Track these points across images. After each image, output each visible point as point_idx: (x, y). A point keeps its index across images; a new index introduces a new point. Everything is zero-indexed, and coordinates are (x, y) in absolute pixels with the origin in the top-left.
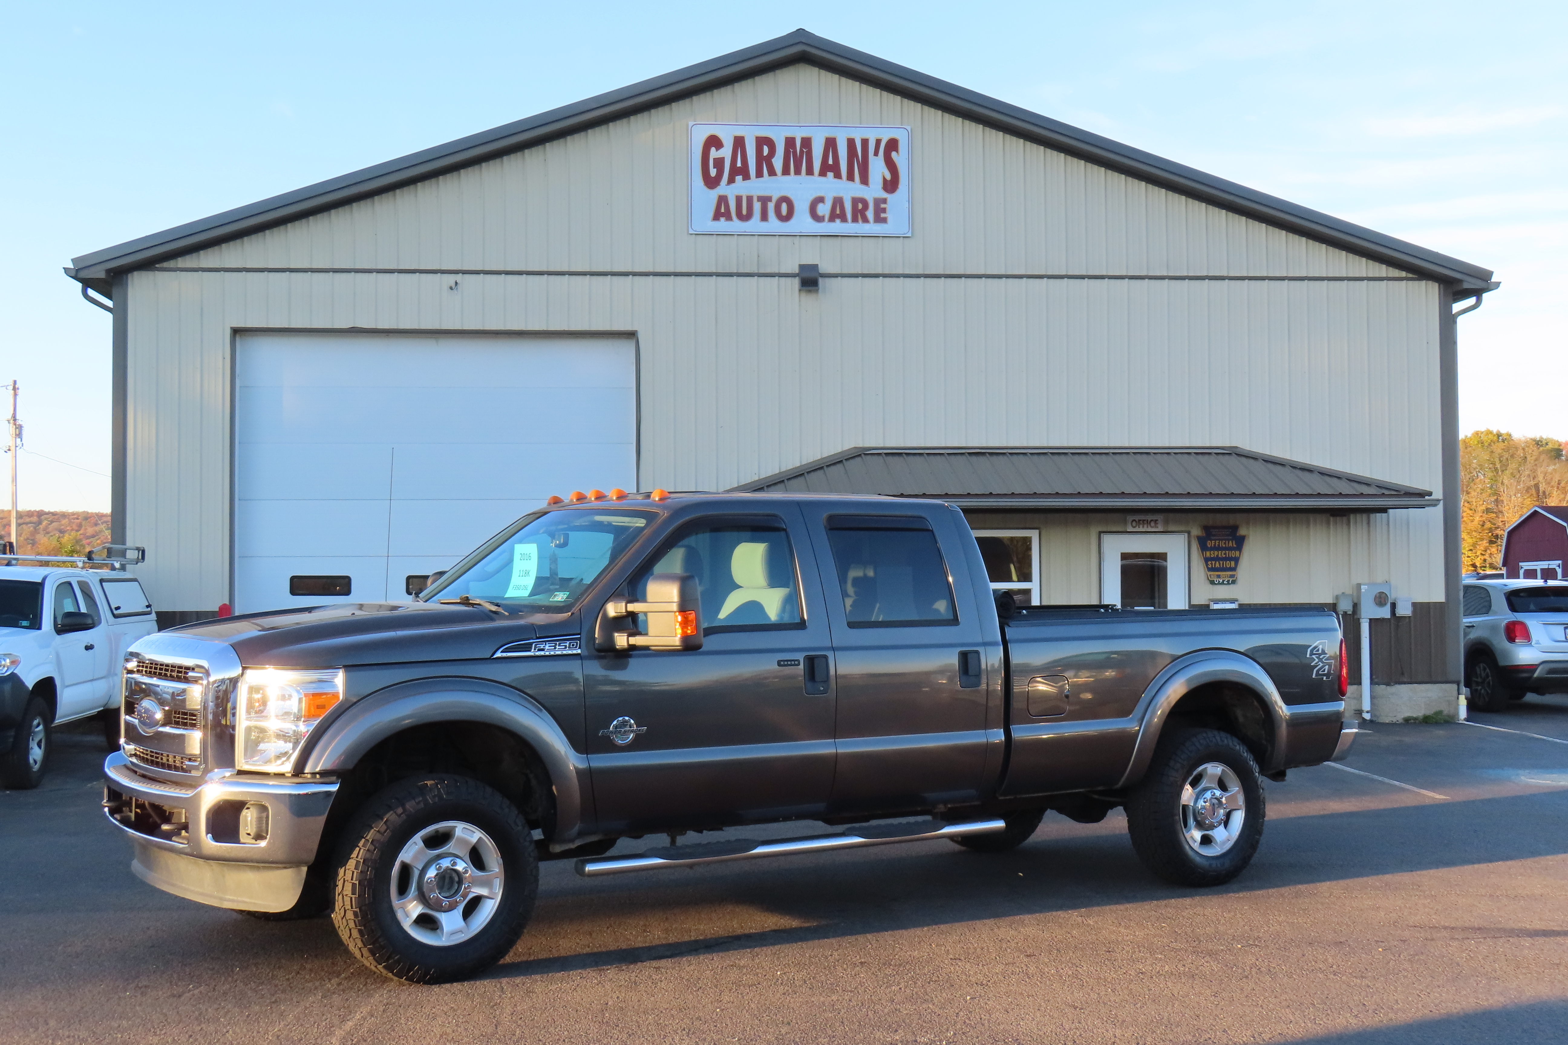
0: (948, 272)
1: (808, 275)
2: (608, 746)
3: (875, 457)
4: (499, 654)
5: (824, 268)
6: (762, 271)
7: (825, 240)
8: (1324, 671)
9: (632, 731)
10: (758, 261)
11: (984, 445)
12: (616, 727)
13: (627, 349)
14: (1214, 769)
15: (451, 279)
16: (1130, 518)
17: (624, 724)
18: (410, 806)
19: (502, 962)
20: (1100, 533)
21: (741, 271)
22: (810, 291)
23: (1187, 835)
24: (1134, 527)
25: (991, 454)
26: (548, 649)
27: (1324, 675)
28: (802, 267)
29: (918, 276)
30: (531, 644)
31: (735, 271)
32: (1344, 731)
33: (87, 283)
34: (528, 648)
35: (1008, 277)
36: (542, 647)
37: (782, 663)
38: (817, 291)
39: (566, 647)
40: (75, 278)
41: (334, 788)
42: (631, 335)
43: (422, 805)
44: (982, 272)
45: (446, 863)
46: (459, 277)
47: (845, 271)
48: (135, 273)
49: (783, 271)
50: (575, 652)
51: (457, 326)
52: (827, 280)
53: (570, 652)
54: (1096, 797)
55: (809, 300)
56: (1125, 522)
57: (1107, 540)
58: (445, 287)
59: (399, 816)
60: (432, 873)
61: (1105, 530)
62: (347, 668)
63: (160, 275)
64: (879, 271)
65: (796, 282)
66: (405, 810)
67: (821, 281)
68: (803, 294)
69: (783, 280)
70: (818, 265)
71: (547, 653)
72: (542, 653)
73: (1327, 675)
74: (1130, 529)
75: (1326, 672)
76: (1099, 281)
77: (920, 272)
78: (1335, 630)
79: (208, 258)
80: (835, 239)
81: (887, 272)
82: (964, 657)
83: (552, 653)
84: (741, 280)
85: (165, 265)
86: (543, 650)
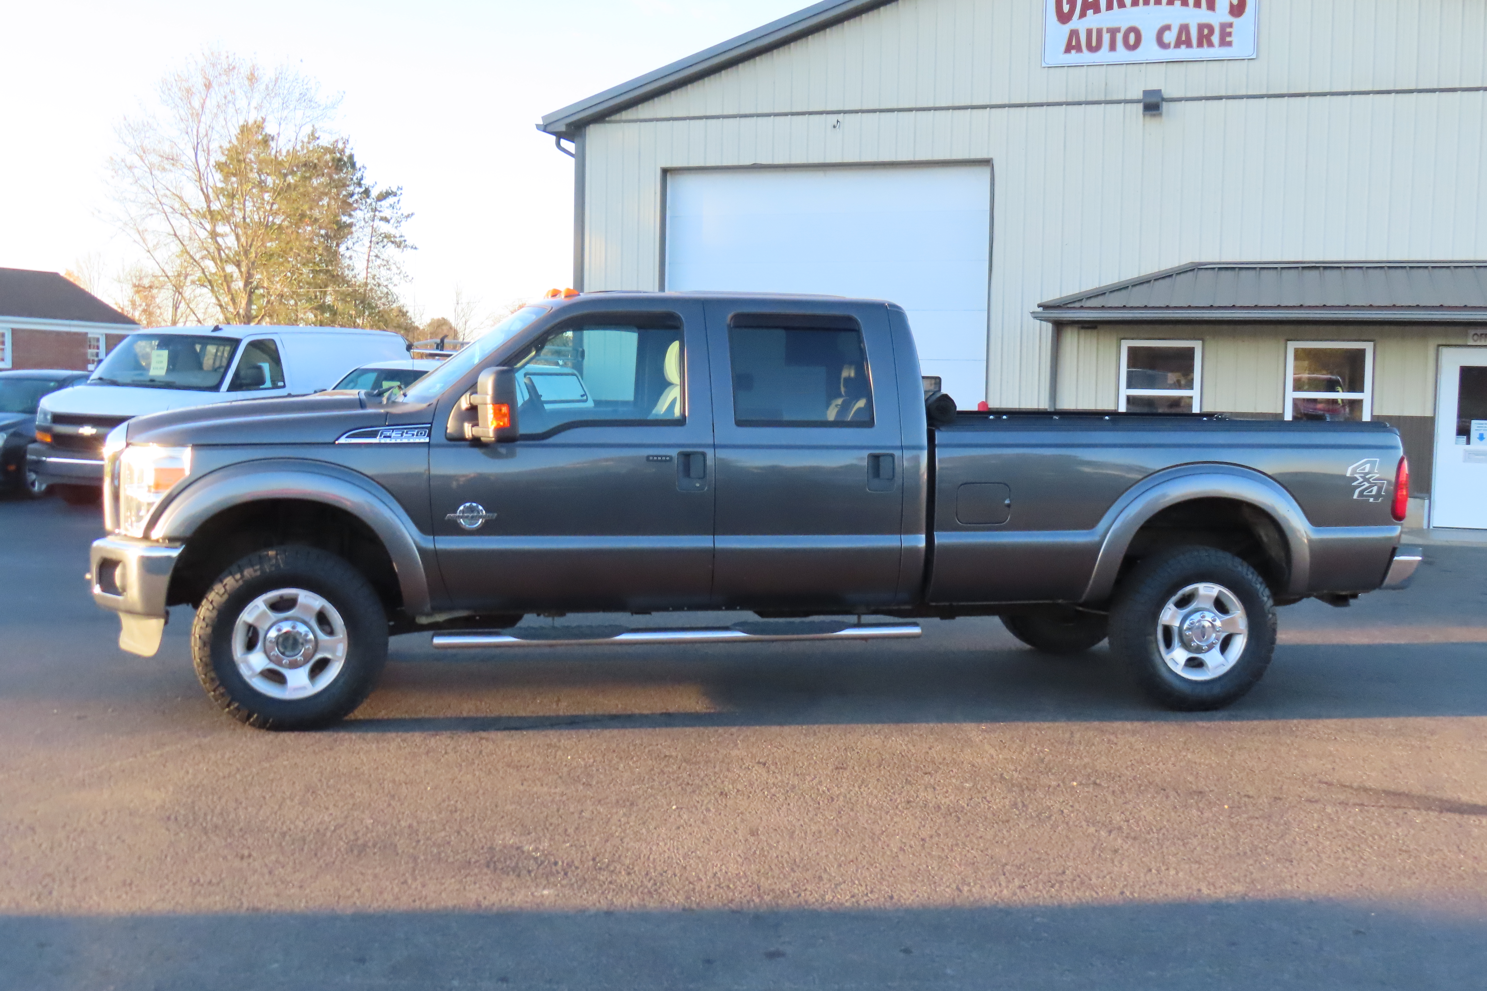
0: (1292, 91)
1: (1153, 100)
2: (455, 529)
3: (1209, 272)
4: (343, 440)
5: (1167, 93)
6: (1109, 98)
7: (1170, 65)
8: (1371, 491)
9: (481, 517)
10: (1106, 89)
11: (1321, 259)
12: (463, 512)
13: (984, 174)
14: (1208, 590)
15: (833, 118)
16: (1472, 332)
17: (471, 509)
18: (248, 573)
19: (347, 718)
20: (1439, 346)
21: (1090, 99)
22: (1154, 115)
23: (1167, 658)
24: (1475, 341)
25: (1325, 268)
26: (396, 438)
27: (1371, 496)
28: (1146, 93)
29: (1262, 97)
30: (378, 431)
31: (1084, 100)
32: (1396, 558)
33: (559, 135)
34: (373, 435)
35: (1354, 93)
36: (388, 434)
37: (651, 458)
38: (1160, 115)
39: (413, 435)
40: (545, 131)
41: (175, 553)
42: (987, 162)
43: (258, 573)
44: (1327, 90)
45: (286, 627)
46: (840, 117)
47: (1189, 95)
48: (591, 126)
49: (1129, 97)
50: (422, 440)
51: (838, 160)
52: (1172, 104)
53: (417, 441)
54: (1081, 609)
55: (1153, 124)
56: (1466, 335)
57: (1446, 352)
58: (830, 126)
59: (237, 581)
60: (273, 634)
61: (1444, 343)
62: (196, 446)
63: (608, 126)
64: (1223, 93)
65: (1140, 106)
66: (242, 576)
67: (1165, 106)
68: (1148, 119)
69: (1129, 106)
70: (1160, 90)
71: (393, 441)
72: (388, 441)
73: (1376, 497)
74: (1471, 343)
75: (1374, 493)
76: (1450, 94)
77: (1264, 92)
78: (1394, 447)
79: (644, 111)
80: (1180, 64)
81: (1230, 93)
82: (875, 459)
83: (399, 441)
84: (1090, 107)
85: (613, 118)
86: (390, 437)
